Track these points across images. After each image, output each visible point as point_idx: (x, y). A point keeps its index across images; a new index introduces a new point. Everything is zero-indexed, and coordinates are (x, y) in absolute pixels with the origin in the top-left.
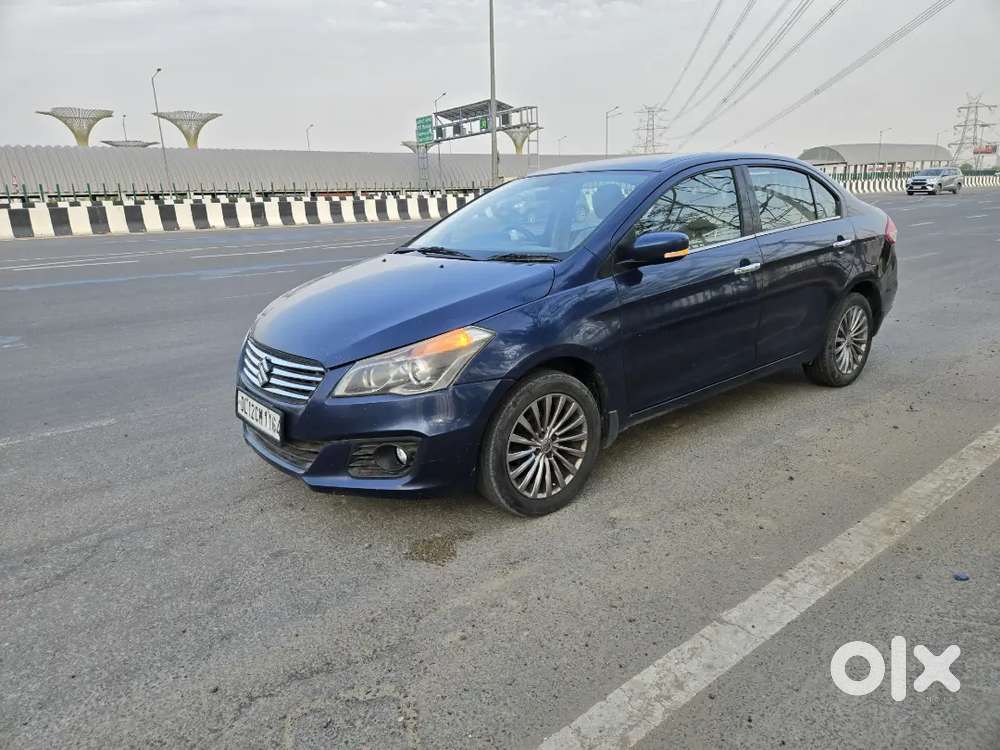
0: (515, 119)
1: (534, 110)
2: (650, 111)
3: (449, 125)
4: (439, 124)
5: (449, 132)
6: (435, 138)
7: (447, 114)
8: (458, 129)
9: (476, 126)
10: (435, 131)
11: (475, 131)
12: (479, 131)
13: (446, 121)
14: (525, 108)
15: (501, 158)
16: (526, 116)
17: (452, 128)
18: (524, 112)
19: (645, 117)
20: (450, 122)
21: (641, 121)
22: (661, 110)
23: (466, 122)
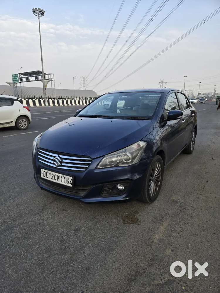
0: (47, 77)
1: (53, 75)
2: (84, 78)
3: (24, 77)
4: (20, 77)
5: (24, 80)
6: (19, 82)
7: (23, 74)
8: (27, 79)
9: (34, 78)
10: (19, 79)
11: (33, 80)
12: (35, 80)
13: (22, 76)
14: (50, 74)
15: (46, 89)
16: (50, 76)
17: (25, 78)
18: (50, 75)
19: (82, 79)
20: (24, 76)
21: (81, 80)
22: (87, 78)
23: (30, 77)
